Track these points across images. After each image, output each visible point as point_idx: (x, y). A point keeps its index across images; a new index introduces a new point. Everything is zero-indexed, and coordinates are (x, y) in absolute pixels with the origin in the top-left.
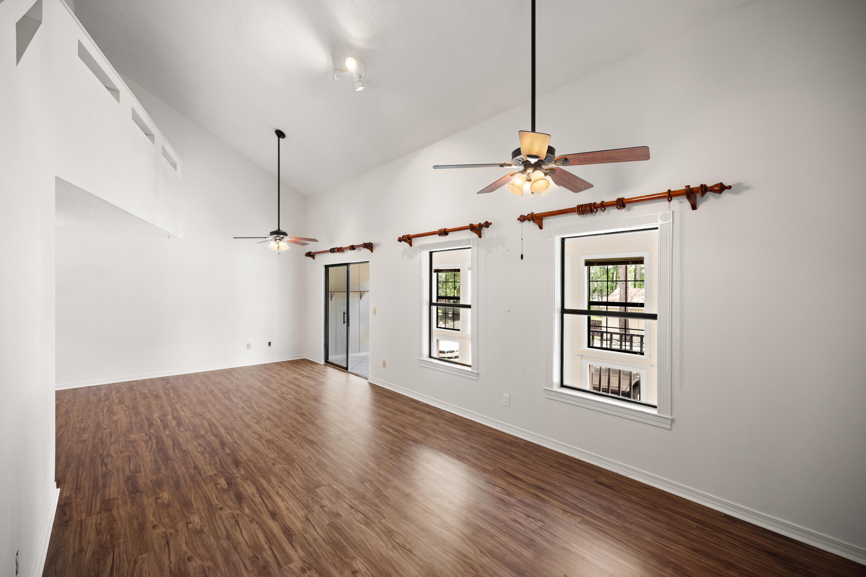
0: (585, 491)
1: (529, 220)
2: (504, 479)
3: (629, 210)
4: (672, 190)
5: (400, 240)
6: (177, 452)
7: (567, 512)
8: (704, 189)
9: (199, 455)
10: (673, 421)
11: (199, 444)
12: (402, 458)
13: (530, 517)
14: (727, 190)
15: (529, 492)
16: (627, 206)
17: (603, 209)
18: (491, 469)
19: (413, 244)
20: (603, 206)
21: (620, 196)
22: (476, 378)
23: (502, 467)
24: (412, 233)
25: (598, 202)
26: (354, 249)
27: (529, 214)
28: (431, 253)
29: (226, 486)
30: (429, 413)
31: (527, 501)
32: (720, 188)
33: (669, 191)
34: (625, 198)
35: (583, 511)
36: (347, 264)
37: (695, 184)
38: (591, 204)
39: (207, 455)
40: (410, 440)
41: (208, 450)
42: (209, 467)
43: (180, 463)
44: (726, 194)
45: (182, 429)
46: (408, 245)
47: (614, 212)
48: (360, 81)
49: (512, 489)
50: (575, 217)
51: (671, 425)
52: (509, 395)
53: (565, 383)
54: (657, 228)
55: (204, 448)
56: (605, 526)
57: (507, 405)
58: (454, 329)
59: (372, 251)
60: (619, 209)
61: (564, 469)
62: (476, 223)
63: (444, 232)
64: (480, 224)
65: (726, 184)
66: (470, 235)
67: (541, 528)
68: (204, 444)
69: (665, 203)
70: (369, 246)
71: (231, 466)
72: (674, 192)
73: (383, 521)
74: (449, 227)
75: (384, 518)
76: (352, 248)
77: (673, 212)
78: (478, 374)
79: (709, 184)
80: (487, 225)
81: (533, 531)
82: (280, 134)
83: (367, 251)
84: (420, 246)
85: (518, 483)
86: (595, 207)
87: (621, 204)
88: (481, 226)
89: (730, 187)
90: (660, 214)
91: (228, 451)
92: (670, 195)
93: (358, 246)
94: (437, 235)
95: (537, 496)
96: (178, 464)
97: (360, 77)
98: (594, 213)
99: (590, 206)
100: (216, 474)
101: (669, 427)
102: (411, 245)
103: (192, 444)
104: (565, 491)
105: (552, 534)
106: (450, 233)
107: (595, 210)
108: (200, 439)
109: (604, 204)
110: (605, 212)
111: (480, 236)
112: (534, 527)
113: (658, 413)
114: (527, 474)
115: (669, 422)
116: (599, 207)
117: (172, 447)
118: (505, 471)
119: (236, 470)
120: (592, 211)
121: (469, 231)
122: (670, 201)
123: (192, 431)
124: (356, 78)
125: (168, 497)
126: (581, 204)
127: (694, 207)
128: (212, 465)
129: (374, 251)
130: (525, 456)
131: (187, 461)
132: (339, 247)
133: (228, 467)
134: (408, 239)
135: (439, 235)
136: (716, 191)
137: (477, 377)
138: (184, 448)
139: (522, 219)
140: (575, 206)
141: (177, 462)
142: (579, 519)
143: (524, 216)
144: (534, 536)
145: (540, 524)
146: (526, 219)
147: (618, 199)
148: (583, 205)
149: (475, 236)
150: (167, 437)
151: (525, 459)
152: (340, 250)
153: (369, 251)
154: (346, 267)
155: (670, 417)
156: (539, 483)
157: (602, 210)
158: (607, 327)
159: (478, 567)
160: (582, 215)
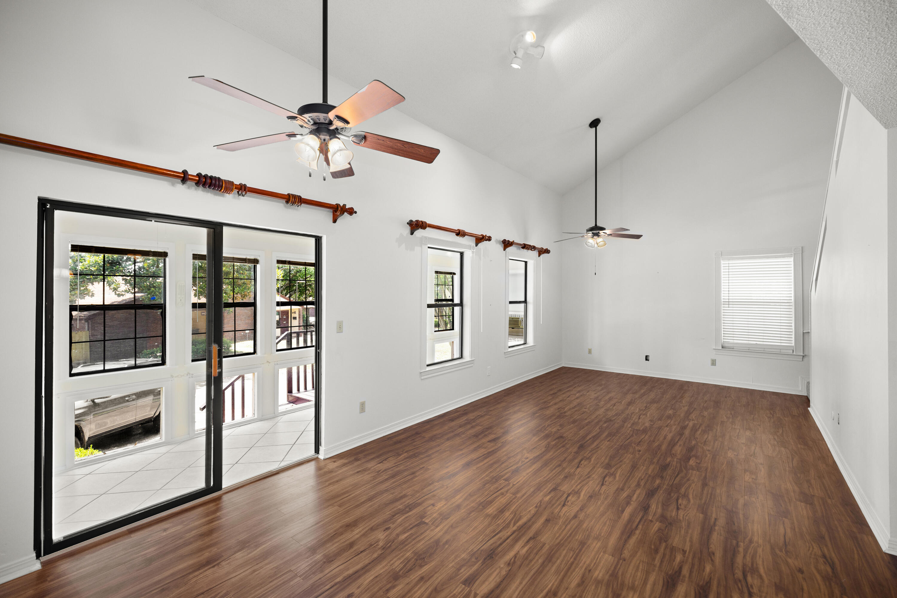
6: (714, 516)
9: (691, 496)
11: (678, 509)
29: (693, 458)
39: (683, 490)
41: (676, 495)
42: (692, 478)
43: (717, 499)
45: (679, 558)
55: (677, 500)
68: (673, 506)
71: (672, 468)
91: (658, 482)
96: (721, 499)
100: (692, 470)
103: (686, 516)
108: (671, 517)
117: (717, 528)
119: (672, 464)
123: (666, 541)
125: (745, 476)
128: (687, 478)
131: (709, 497)
133: (676, 468)
138: (701, 516)
141: (721, 502)
150: (714, 554)
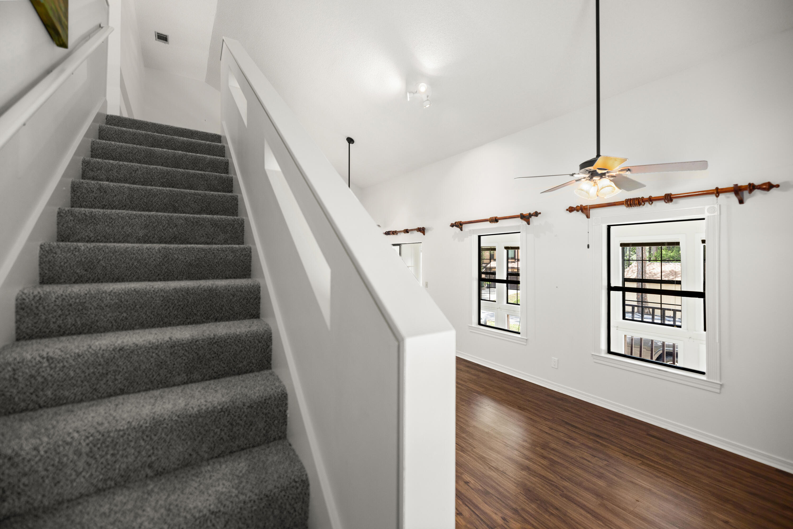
0: (639, 441)
1: (578, 211)
2: (565, 427)
3: (676, 203)
4: (720, 188)
5: (452, 225)
7: (627, 456)
8: (752, 188)
10: (721, 385)
12: (472, 406)
13: (595, 457)
14: (775, 188)
15: (589, 438)
16: (674, 200)
17: (651, 203)
18: (551, 418)
19: (463, 229)
20: (651, 200)
21: (668, 192)
22: (525, 344)
23: (560, 418)
24: (463, 220)
25: (646, 196)
26: (408, 232)
27: (578, 206)
28: (479, 237)
30: (482, 372)
31: (589, 445)
32: (768, 187)
33: (717, 189)
34: (673, 193)
35: (642, 456)
36: (399, 245)
37: (743, 182)
38: (639, 198)
40: (474, 392)
44: (773, 191)
46: (459, 229)
47: (661, 205)
48: (428, 100)
49: (574, 435)
50: (623, 208)
51: (720, 389)
52: (557, 359)
53: (612, 350)
54: (704, 219)
56: (664, 469)
57: (556, 367)
58: (490, 301)
59: (424, 234)
60: (666, 203)
61: (616, 422)
62: (525, 212)
63: (495, 220)
64: (530, 214)
65: (774, 183)
66: (521, 223)
67: (606, 465)
69: (712, 198)
70: (422, 230)
72: (722, 189)
73: (474, 450)
74: (499, 216)
75: (475, 448)
76: (407, 231)
77: (720, 205)
78: (527, 340)
79: (757, 182)
80: (536, 214)
81: (601, 467)
82: (350, 141)
83: (420, 234)
84: (470, 231)
85: (577, 431)
86: (643, 201)
87: (669, 198)
88: (530, 215)
89: (778, 186)
90: (707, 207)
92: (717, 192)
93: (412, 230)
94: (489, 222)
95: (597, 441)
97: (428, 96)
98: (641, 206)
99: (638, 200)
101: (718, 391)
102: (461, 230)
104: (621, 440)
105: (618, 470)
106: (500, 221)
107: (643, 204)
109: (652, 199)
110: (653, 205)
111: (529, 224)
112: (601, 464)
113: (707, 378)
114: (584, 425)
115: (719, 387)
116: (646, 201)
118: (563, 421)
120: (639, 204)
121: (519, 219)
122: (717, 196)
124: (425, 98)
126: (630, 198)
127: (741, 202)
129: (426, 234)
130: (578, 411)
132: (394, 230)
134: (459, 225)
135: (490, 222)
136: (764, 189)
137: (526, 342)
139: (571, 210)
140: (624, 200)
142: (640, 462)
143: (572, 207)
144: (601, 470)
145: (606, 462)
146: (575, 210)
147: (666, 195)
148: (631, 199)
149: (525, 223)
151: (578, 413)
152: (394, 233)
153: (422, 234)
154: (398, 247)
155: (718, 382)
156: (595, 432)
157: (649, 203)
158: (661, 304)
159: (562, 488)
160: (630, 208)
